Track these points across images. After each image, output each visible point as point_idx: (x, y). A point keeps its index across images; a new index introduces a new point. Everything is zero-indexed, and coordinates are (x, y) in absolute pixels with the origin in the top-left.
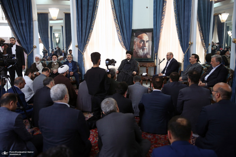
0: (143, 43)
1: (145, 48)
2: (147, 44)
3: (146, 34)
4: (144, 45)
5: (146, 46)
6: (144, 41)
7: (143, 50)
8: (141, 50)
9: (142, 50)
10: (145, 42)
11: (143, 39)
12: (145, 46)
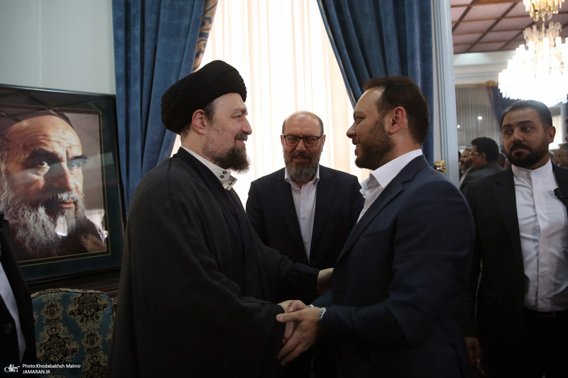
0: (46, 167)
1: (64, 196)
2: (75, 179)
3: (67, 120)
4: (58, 183)
5: (72, 186)
6: (53, 159)
7: (55, 209)
8: (42, 210)
9: (48, 212)
10: (64, 164)
11: (50, 149)
12: (66, 189)
